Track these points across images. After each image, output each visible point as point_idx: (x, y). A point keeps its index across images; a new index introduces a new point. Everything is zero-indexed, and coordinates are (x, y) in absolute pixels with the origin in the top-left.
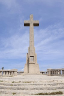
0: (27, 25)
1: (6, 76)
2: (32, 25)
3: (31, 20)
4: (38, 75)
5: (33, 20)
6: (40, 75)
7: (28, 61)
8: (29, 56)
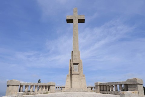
0: (70, 21)
1: (38, 92)
2: (76, 21)
3: (75, 15)
4: (84, 92)
5: (77, 14)
6: (87, 92)
7: (71, 71)
8: (72, 63)
